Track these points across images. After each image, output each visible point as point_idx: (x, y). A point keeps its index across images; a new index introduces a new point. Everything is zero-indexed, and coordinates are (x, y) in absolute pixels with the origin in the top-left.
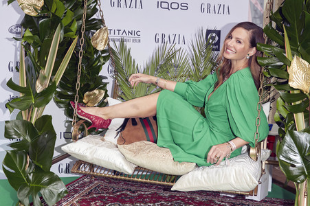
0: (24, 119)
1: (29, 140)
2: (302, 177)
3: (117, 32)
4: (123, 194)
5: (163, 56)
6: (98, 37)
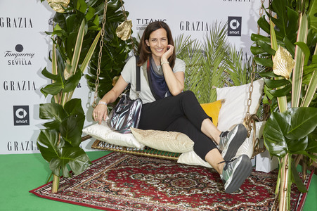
0: (56, 102)
1: (60, 121)
2: (284, 152)
3: (145, 22)
4: (148, 166)
5: (179, 47)
6: (123, 28)
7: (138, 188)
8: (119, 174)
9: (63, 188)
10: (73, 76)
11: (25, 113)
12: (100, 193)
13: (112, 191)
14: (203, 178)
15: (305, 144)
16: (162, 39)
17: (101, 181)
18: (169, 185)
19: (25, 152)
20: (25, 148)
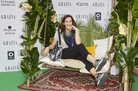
0: (27, 49)
1: (29, 56)
2: (125, 66)
3: (62, 15)
4: (66, 74)
6: (54, 18)
7: (63, 83)
8: (54, 78)
9: (31, 85)
10: (35, 38)
11: (13, 54)
12: (47, 86)
13: (52, 85)
14: (89, 78)
15: (134, 62)
16: (70, 21)
17: (47, 81)
18: (75, 82)
19: (13, 71)
20: (13, 69)
